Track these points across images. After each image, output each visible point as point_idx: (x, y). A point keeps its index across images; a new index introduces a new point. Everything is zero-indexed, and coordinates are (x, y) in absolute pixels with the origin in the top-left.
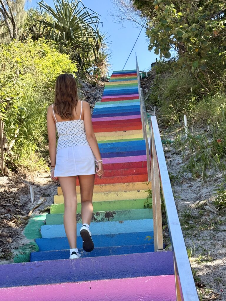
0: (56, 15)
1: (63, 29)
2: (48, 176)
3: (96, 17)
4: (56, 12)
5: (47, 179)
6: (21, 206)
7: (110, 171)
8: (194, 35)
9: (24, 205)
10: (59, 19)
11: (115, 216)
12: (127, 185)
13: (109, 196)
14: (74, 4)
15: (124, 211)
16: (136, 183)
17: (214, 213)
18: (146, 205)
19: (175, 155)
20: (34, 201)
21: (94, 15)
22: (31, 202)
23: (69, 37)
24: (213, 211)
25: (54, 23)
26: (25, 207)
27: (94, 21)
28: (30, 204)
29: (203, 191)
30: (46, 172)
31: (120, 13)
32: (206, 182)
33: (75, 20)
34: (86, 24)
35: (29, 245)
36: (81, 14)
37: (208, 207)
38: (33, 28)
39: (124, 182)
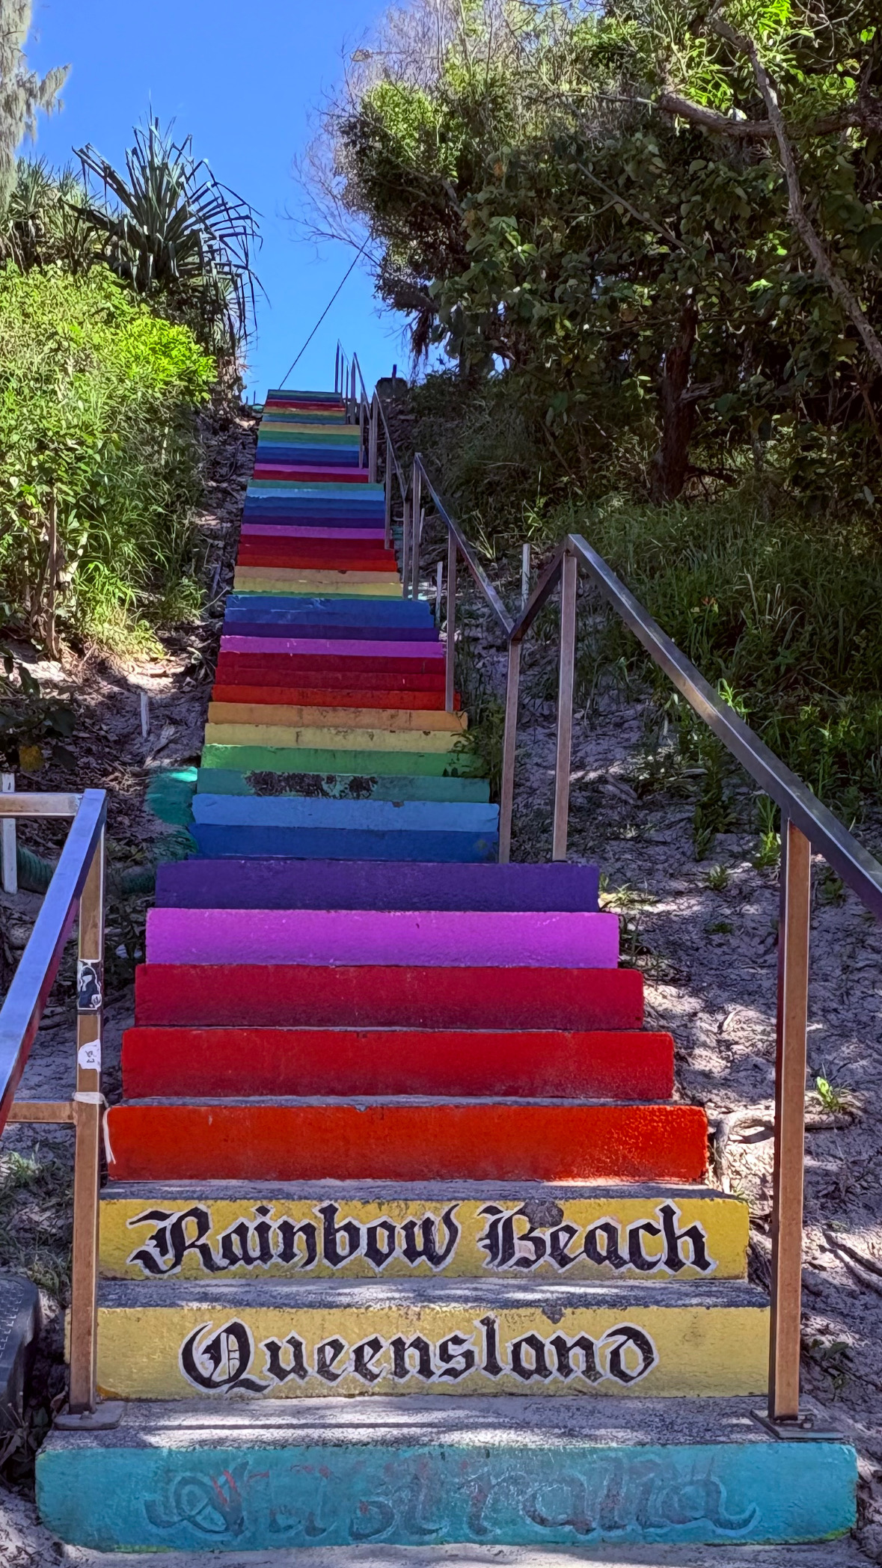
0: (129, 196)
1: (146, 244)
2: (160, 671)
3: (247, 217)
4: (129, 188)
5: (158, 680)
6: (115, 742)
7: (340, 676)
8: (568, 312)
9: (124, 740)
10: (136, 211)
11: (375, 788)
12: (392, 717)
13: (351, 737)
14: (183, 169)
15: (400, 779)
16: (414, 713)
17: (626, 802)
18: (450, 770)
19: (493, 651)
20: (149, 733)
21: (243, 211)
22: (140, 733)
23: (162, 270)
24: (624, 797)
25: (121, 222)
26: (127, 746)
27: (238, 230)
28: (139, 740)
29: (588, 749)
30: (154, 660)
31: (315, 215)
32: (593, 728)
33: (186, 220)
34: (217, 234)
35: (174, 836)
36: (203, 201)
37: (610, 787)
38: (26, 224)
39: (385, 707)
